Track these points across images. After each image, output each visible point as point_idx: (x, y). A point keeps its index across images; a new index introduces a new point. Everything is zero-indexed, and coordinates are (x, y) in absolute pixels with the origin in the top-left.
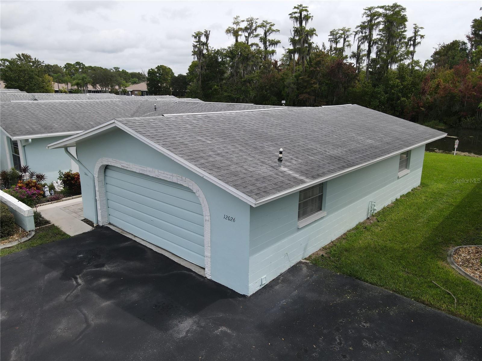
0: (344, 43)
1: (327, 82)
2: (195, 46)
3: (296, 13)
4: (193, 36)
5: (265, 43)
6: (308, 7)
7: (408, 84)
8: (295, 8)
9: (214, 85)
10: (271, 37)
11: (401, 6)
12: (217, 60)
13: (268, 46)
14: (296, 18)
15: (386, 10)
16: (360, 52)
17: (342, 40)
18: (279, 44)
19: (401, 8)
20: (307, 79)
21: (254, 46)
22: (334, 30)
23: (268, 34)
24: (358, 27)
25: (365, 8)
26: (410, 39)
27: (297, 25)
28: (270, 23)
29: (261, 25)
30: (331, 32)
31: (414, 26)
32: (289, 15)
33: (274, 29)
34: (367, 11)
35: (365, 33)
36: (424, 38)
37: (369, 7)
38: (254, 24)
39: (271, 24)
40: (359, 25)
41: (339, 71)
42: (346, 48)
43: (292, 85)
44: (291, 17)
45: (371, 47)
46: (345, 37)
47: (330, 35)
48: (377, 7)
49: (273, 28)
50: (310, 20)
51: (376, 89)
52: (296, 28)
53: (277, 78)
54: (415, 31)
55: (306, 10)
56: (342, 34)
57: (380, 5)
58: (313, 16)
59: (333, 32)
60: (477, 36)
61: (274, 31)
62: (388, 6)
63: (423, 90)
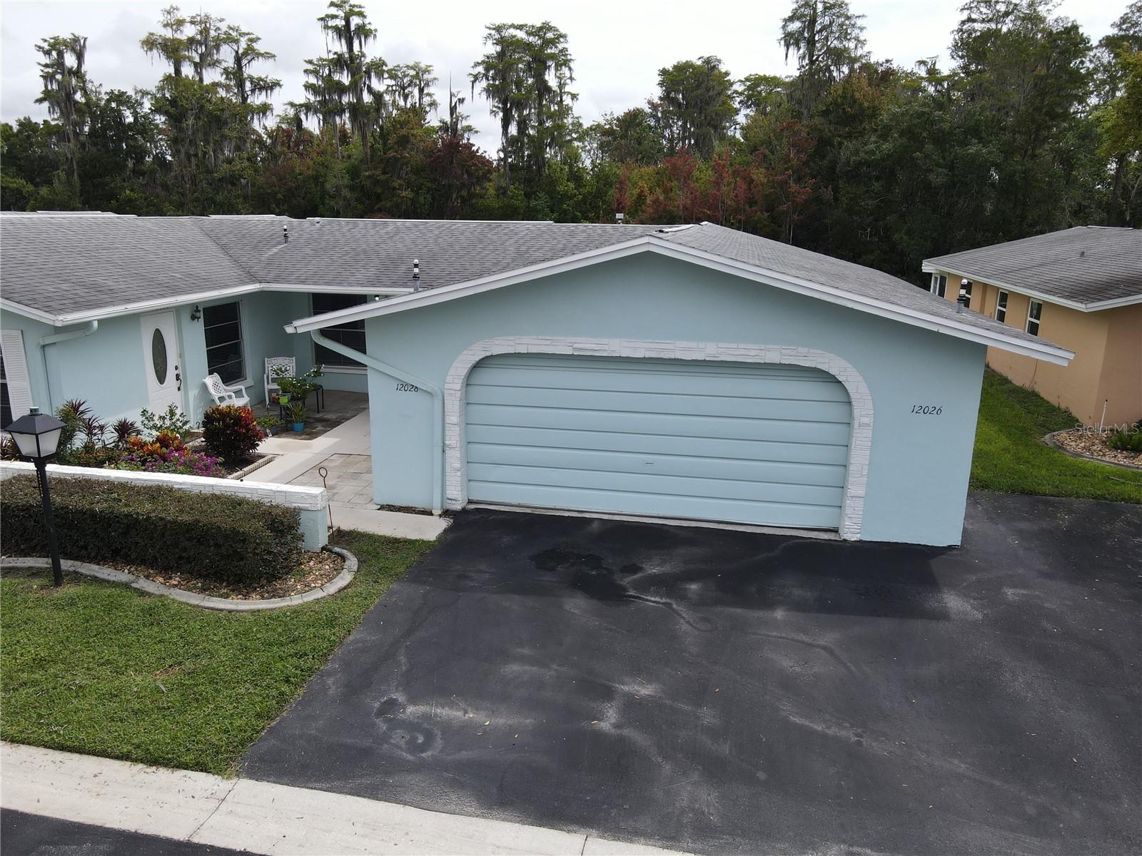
0: (421, 97)
1: (429, 185)
2: (48, 78)
3: (334, 17)
4: (40, 47)
5: (240, 85)
6: (364, 7)
7: (589, 193)
8: (332, 4)
9: (123, 188)
10: (255, 69)
11: (557, 30)
12: (121, 119)
13: (249, 93)
14: (336, 29)
15: (529, 34)
16: (458, 120)
17: (416, 91)
18: (277, 90)
20: (382, 178)
21: (218, 89)
22: (398, 66)
23: (244, 62)
24: (477, 64)
25: (488, 25)
27: (340, 47)
28: (248, 34)
29: (226, 36)
32: (319, 20)
33: (262, 52)
34: (493, 32)
35: (494, 79)
36: (577, 99)
37: (498, 23)
38: (212, 33)
39: (251, 36)
40: (480, 62)
41: (452, 161)
42: (426, 109)
43: (344, 192)
44: (326, 27)
46: (422, 85)
47: (387, 78)
48: (512, 26)
49: (256, 46)
50: (370, 39)
51: (533, 203)
52: (336, 53)
54: (560, 83)
55: (361, 14)
56: (413, 77)
57: (517, 23)
58: (376, 30)
59: (395, 70)
60: (673, 101)
61: (262, 55)
62: (533, 26)
63: (618, 205)
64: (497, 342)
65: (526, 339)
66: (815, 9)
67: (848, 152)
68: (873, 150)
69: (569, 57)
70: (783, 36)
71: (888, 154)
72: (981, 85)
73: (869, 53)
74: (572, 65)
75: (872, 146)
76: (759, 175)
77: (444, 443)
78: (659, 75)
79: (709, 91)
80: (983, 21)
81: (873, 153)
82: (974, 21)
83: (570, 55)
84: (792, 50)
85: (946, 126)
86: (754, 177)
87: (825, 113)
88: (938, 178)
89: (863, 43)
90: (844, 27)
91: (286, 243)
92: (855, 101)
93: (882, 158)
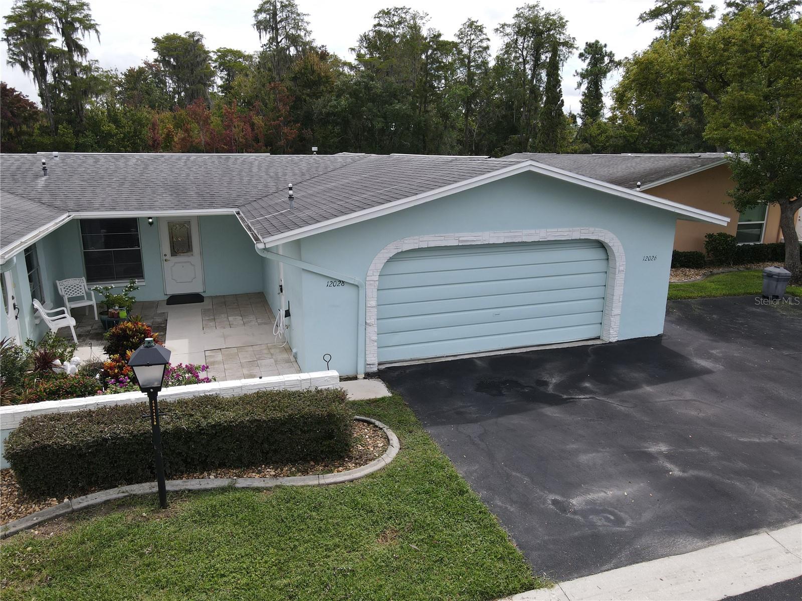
60: (167, 63)
63: (153, 142)
64: (406, 242)
65: (426, 238)
66: (275, 6)
68: (335, 105)
69: (92, 22)
70: (256, 23)
71: (345, 108)
72: (392, 66)
73: (313, 39)
74: (97, 27)
76: (258, 120)
77: (366, 322)
78: (153, 42)
79: (197, 57)
80: (386, 26)
81: (335, 107)
82: (381, 25)
83: (94, 20)
84: (263, 33)
85: (379, 91)
86: (256, 121)
87: (295, 79)
89: (310, 33)
90: (297, 21)
91: (45, 175)
92: (314, 71)
93: (342, 111)
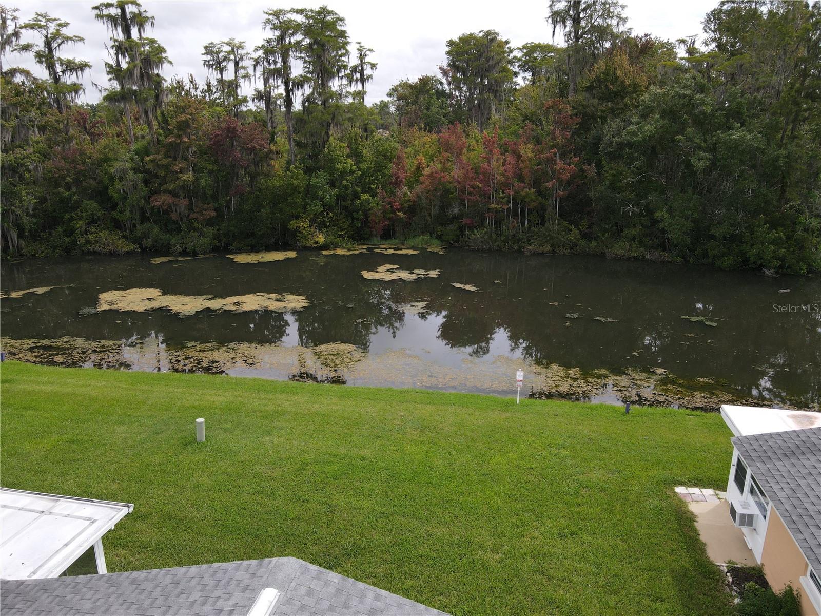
0: (236, 71)
1: (210, 167)
3: (109, 5)
5: (51, 66)
7: (369, 168)
11: (336, 14)
13: (60, 74)
14: (111, 18)
15: (308, 17)
16: (270, 89)
18: (87, 70)
19: (335, 16)
20: (165, 162)
21: (18, 75)
22: (212, 44)
23: (54, 45)
24: (258, 49)
25: (265, 11)
26: (354, 70)
28: (55, 20)
29: (31, 22)
30: (206, 48)
31: (358, 46)
32: (93, 8)
33: (70, 35)
34: (271, 17)
35: (275, 62)
36: (376, 68)
37: (275, 9)
38: (9, 22)
39: (59, 22)
40: (260, 46)
41: (233, 144)
42: (241, 81)
43: (131, 175)
44: (100, 16)
45: (291, 93)
46: (237, 60)
47: (205, 54)
48: (291, 11)
49: (64, 31)
50: (148, 26)
53: (90, 157)
54: (361, 55)
55: (135, 3)
56: (229, 53)
57: (296, 8)
58: (153, 18)
59: (210, 47)
60: (459, 69)
61: (71, 38)
62: (312, 11)
63: (397, 178)
67: (610, 131)
68: (635, 131)
69: (346, 40)
70: (550, 15)
71: (649, 136)
72: (741, 66)
73: (630, 29)
75: (633, 128)
76: (527, 151)
78: (447, 46)
79: (488, 60)
81: (635, 134)
83: (348, 37)
84: (559, 27)
85: (708, 109)
86: (522, 152)
87: (589, 89)
88: (700, 162)
89: (625, 20)
90: (607, 6)
92: (617, 78)
93: (644, 140)
